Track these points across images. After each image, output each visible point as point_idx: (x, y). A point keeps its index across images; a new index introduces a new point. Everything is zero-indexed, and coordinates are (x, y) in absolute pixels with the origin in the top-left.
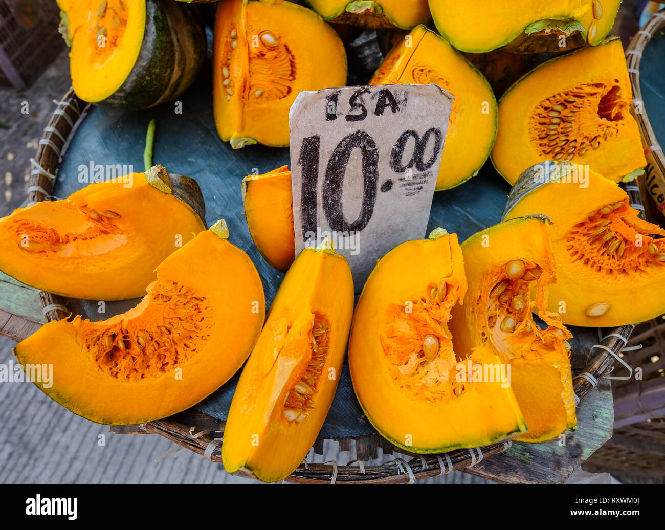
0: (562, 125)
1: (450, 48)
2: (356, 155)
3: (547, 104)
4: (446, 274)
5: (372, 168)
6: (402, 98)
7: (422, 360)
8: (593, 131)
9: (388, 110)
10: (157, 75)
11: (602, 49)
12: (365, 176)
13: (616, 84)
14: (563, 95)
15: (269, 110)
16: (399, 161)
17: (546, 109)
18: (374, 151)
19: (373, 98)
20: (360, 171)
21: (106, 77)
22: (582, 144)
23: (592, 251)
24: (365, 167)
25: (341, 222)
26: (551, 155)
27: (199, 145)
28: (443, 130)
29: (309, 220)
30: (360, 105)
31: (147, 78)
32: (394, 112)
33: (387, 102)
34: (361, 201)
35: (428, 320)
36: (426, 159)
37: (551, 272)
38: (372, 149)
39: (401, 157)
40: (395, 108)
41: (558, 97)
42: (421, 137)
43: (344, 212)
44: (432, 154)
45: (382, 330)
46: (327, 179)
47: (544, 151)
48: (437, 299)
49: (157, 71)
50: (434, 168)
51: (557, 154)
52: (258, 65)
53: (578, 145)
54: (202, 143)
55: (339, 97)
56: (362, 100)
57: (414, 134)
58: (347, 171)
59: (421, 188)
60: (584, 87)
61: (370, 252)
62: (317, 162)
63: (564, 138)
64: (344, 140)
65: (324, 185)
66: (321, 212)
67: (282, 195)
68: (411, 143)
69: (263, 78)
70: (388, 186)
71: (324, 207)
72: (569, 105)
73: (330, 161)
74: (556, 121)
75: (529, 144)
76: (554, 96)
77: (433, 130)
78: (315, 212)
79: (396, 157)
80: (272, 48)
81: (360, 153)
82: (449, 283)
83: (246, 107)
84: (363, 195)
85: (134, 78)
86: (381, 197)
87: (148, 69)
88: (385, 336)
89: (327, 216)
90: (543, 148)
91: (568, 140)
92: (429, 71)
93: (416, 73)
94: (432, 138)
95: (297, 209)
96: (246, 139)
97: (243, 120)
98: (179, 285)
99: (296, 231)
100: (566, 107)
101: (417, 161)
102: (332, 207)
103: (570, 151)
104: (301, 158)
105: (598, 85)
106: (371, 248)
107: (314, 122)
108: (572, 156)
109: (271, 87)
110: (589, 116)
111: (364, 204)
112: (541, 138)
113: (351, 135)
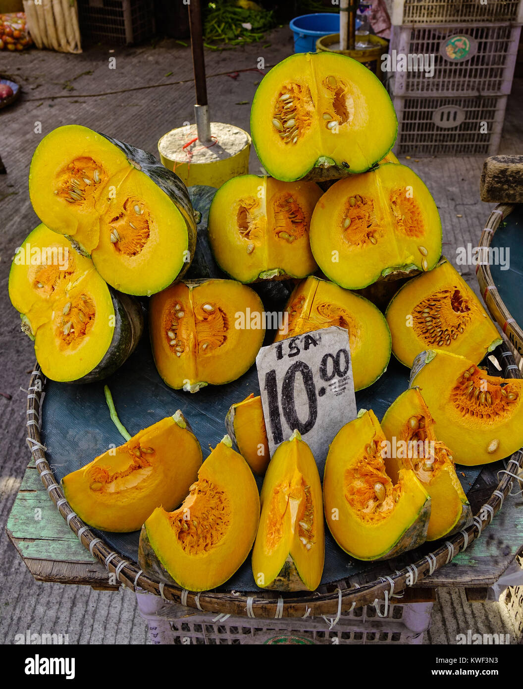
0: (434, 321)
1: (339, 288)
2: (299, 376)
3: (418, 309)
4: (373, 435)
5: (310, 382)
6: (318, 337)
7: (377, 503)
8: (456, 322)
9: (311, 346)
10: (123, 350)
11: (438, 269)
12: (306, 388)
13: (456, 289)
14: (426, 301)
15: (214, 357)
16: (326, 374)
17: (419, 312)
18: (309, 372)
19: (301, 342)
20: (303, 386)
21: (81, 359)
22: (452, 331)
23: (472, 405)
24: (306, 382)
25: (298, 424)
26: (435, 344)
27: (153, 398)
28: (348, 348)
29: (276, 426)
30: (295, 347)
31: (117, 354)
32: (315, 346)
33: (310, 342)
34: (308, 406)
35: (371, 469)
36: (342, 369)
37: (429, 417)
38: (307, 371)
39: (326, 371)
40: (315, 344)
41: (424, 303)
42: (335, 356)
43: (298, 416)
44: (345, 364)
45: (345, 491)
46: (283, 396)
47: (430, 342)
48: (372, 454)
49: (124, 346)
50: (350, 373)
51: (439, 342)
52: (202, 327)
53: (450, 333)
54: (156, 396)
55: (282, 346)
56: (295, 344)
57: (330, 355)
58: (295, 388)
59: (345, 388)
60: (437, 294)
61: (322, 444)
62: (276, 386)
63: (439, 330)
64: (289, 369)
65: (282, 400)
66: (283, 419)
67: (256, 413)
68: (330, 361)
69: (205, 334)
70: (323, 391)
71: (285, 415)
72: (433, 307)
73: (283, 384)
74: (428, 319)
75: (417, 338)
76: (421, 303)
77: (341, 350)
78: (279, 420)
79: (323, 371)
80: (211, 313)
81: (301, 374)
82: (376, 440)
83: (197, 358)
84: (308, 401)
85: (108, 356)
86: (320, 400)
87: (118, 347)
88: (348, 495)
89: (287, 421)
90: (428, 340)
91: (442, 331)
92: (329, 305)
93: (319, 309)
94: (342, 355)
95: (267, 420)
96: (200, 383)
97: (197, 369)
98: (209, 482)
99: (269, 437)
100: (432, 309)
101: (337, 371)
102: (290, 414)
103: (447, 338)
104: (266, 385)
105: (446, 292)
106: (322, 440)
107: (270, 363)
108: (449, 341)
109: (213, 339)
110: (448, 312)
111: (310, 407)
112: (424, 333)
113: (293, 365)
